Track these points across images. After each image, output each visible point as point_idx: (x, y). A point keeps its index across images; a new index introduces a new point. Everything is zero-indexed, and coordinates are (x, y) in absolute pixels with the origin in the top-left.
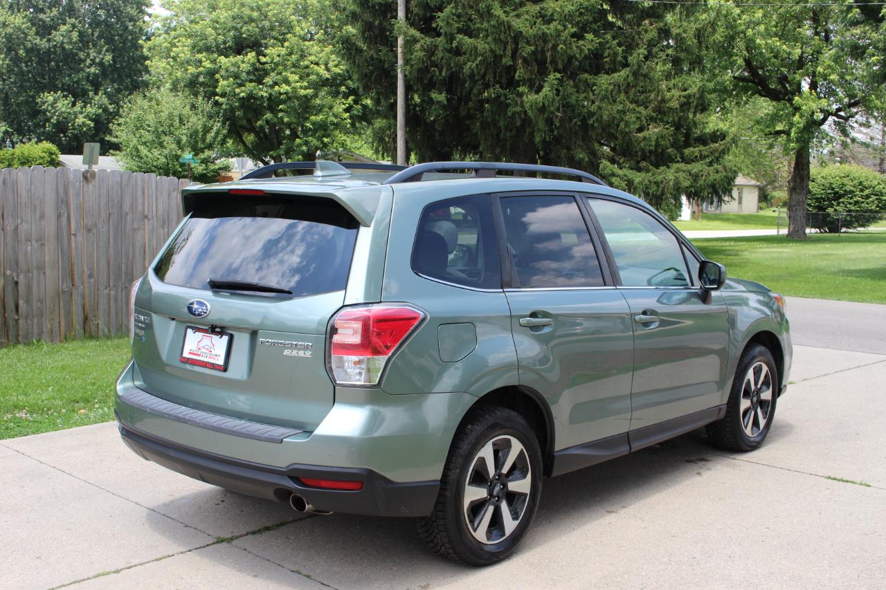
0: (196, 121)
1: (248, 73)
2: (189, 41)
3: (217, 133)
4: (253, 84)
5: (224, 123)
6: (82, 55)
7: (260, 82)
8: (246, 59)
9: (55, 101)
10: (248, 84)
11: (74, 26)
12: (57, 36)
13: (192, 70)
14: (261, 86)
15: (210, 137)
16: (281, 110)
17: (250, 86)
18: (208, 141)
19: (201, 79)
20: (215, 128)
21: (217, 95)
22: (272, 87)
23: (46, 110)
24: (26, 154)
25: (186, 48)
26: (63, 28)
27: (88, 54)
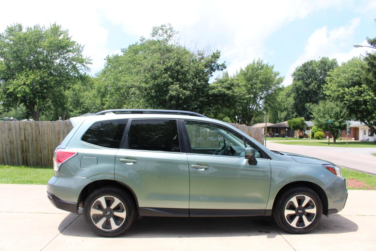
0: (338, 109)
1: (356, 93)
2: (336, 84)
3: (345, 113)
4: (357, 96)
5: (347, 109)
6: (318, 92)
7: (360, 96)
8: (355, 88)
9: (310, 105)
10: (355, 97)
11: (316, 83)
12: (311, 87)
13: (336, 93)
14: (360, 97)
15: (342, 114)
16: (368, 105)
17: (356, 97)
18: (341, 116)
19: (340, 96)
20: (344, 112)
21: (345, 101)
22: (364, 97)
23: (307, 108)
24: (295, 121)
25: (335, 87)
26: (312, 84)
27: (320, 91)
